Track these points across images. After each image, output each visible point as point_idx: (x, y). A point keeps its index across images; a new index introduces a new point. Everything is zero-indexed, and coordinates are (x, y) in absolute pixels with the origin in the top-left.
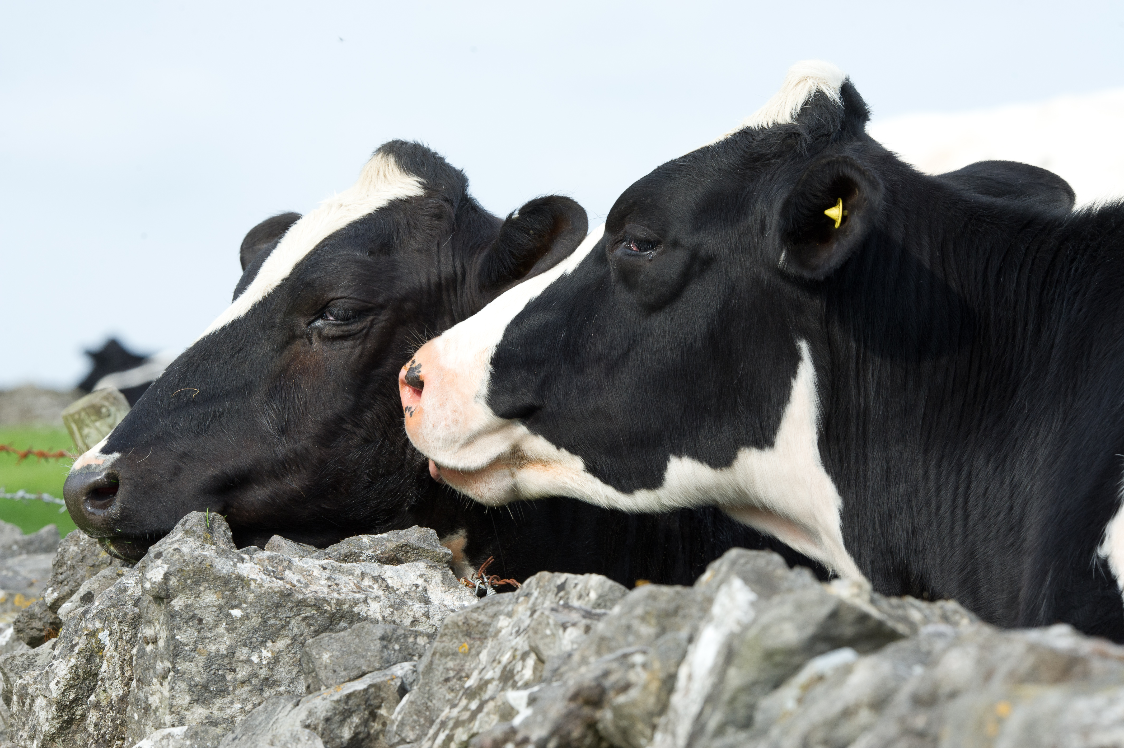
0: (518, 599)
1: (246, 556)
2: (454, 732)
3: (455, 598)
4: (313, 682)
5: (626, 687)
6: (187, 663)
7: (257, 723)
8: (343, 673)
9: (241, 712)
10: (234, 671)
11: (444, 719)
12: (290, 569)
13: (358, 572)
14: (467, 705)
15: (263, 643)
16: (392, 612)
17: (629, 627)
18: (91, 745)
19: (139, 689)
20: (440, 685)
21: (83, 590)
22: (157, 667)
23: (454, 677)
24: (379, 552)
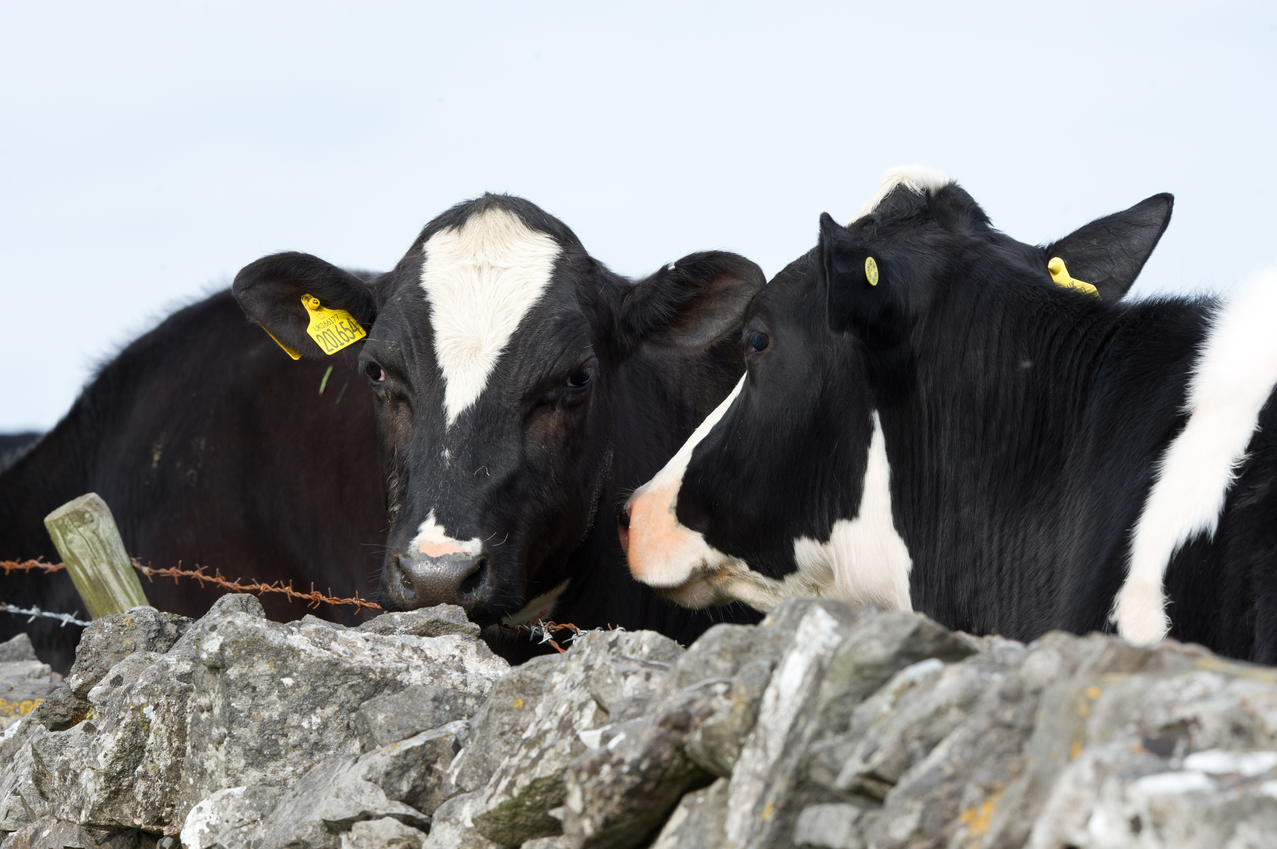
0: (570, 656)
1: (294, 629)
2: (516, 778)
3: (489, 667)
4: (368, 742)
5: (711, 713)
6: (242, 729)
7: (317, 780)
8: (397, 733)
9: (293, 775)
10: (286, 736)
11: (504, 767)
12: (336, 641)
13: (398, 643)
14: (527, 753)
15: (313, 710)
16: (433, 681)
17: (707, 662)
18: (140, 812)
19: (194, 755)
20: (496, 739)
21: (112, 674)
22: (213, 733)
23: (509, 731)
24: (411, 628)
